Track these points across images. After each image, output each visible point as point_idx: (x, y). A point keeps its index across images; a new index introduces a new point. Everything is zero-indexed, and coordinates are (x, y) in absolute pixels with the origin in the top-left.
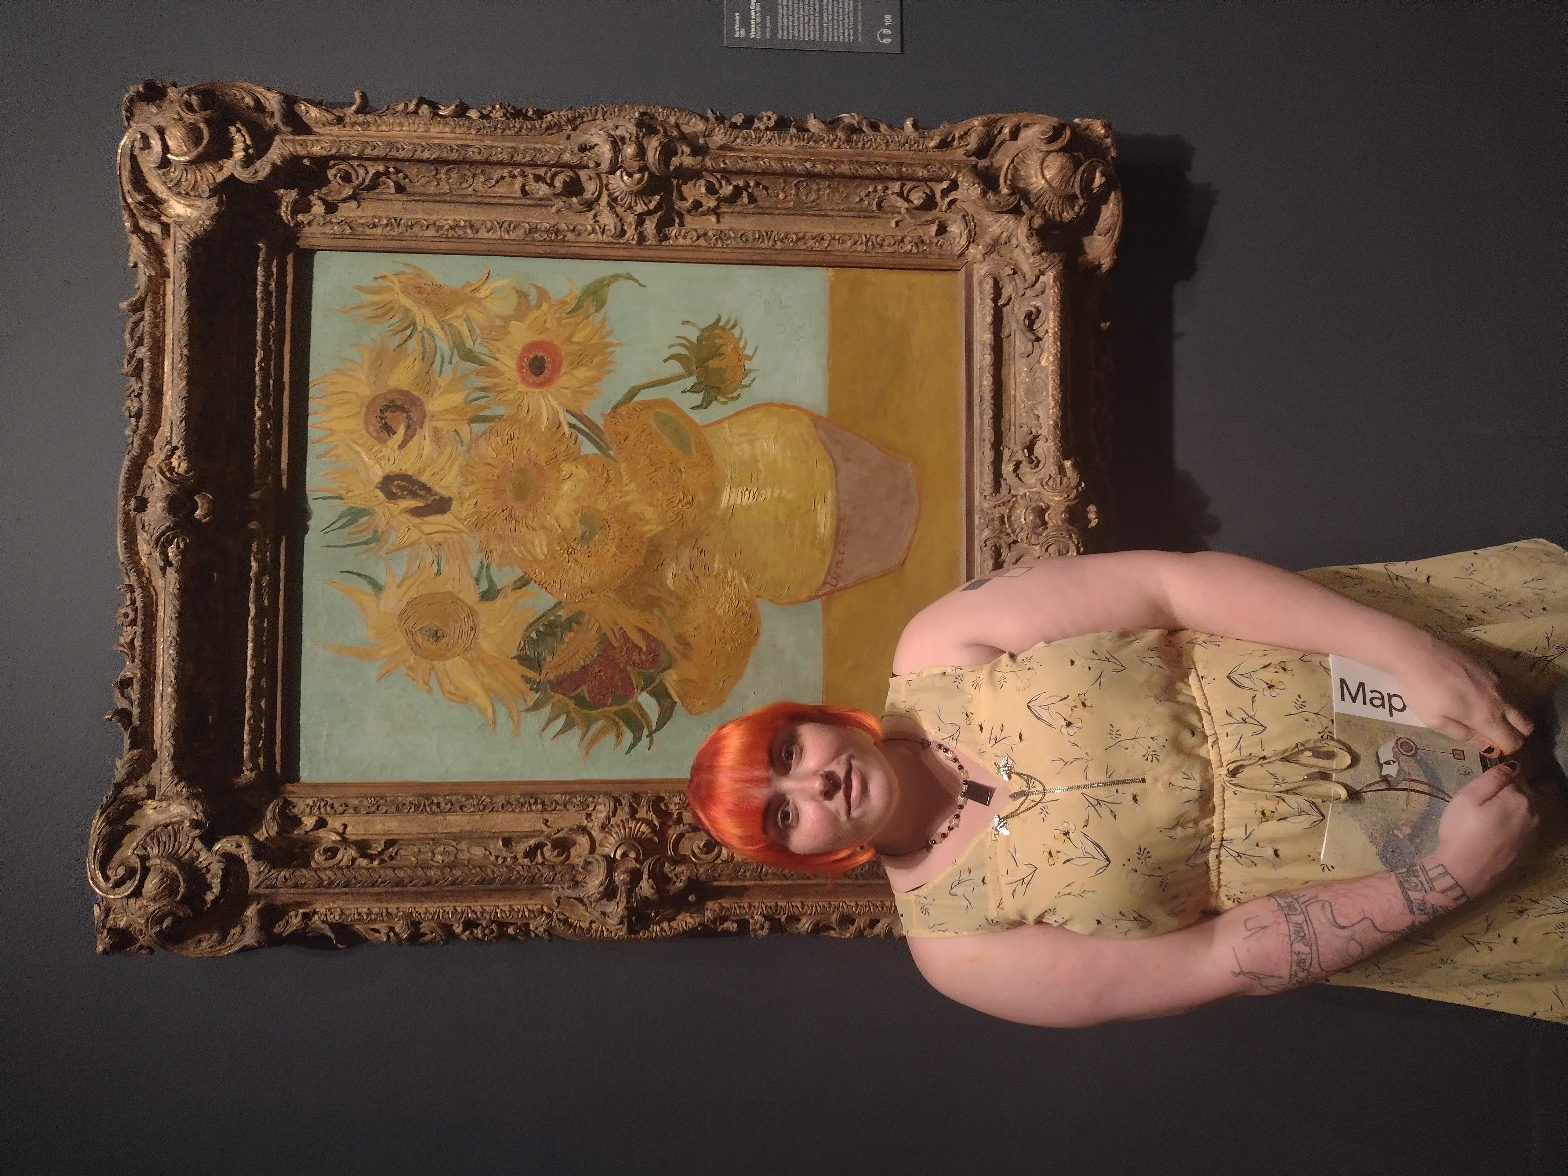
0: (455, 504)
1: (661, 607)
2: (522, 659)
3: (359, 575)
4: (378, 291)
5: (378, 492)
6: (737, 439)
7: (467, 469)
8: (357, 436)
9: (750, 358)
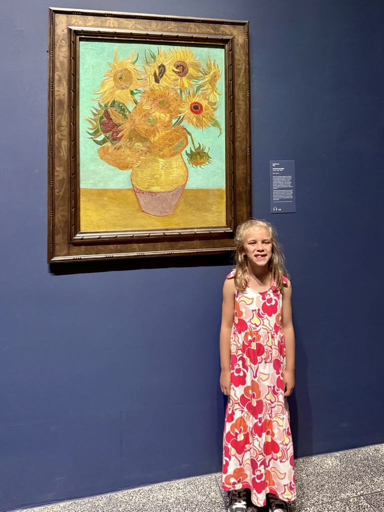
0: (157, 84)
1: (130, 141)
2: (114, 102)
3: (137, 58)
4: (214, 66)
5: (160, 64)
6: (178, 163)
7: (167, 88)
8: (176, 59)
9: (200, 167)
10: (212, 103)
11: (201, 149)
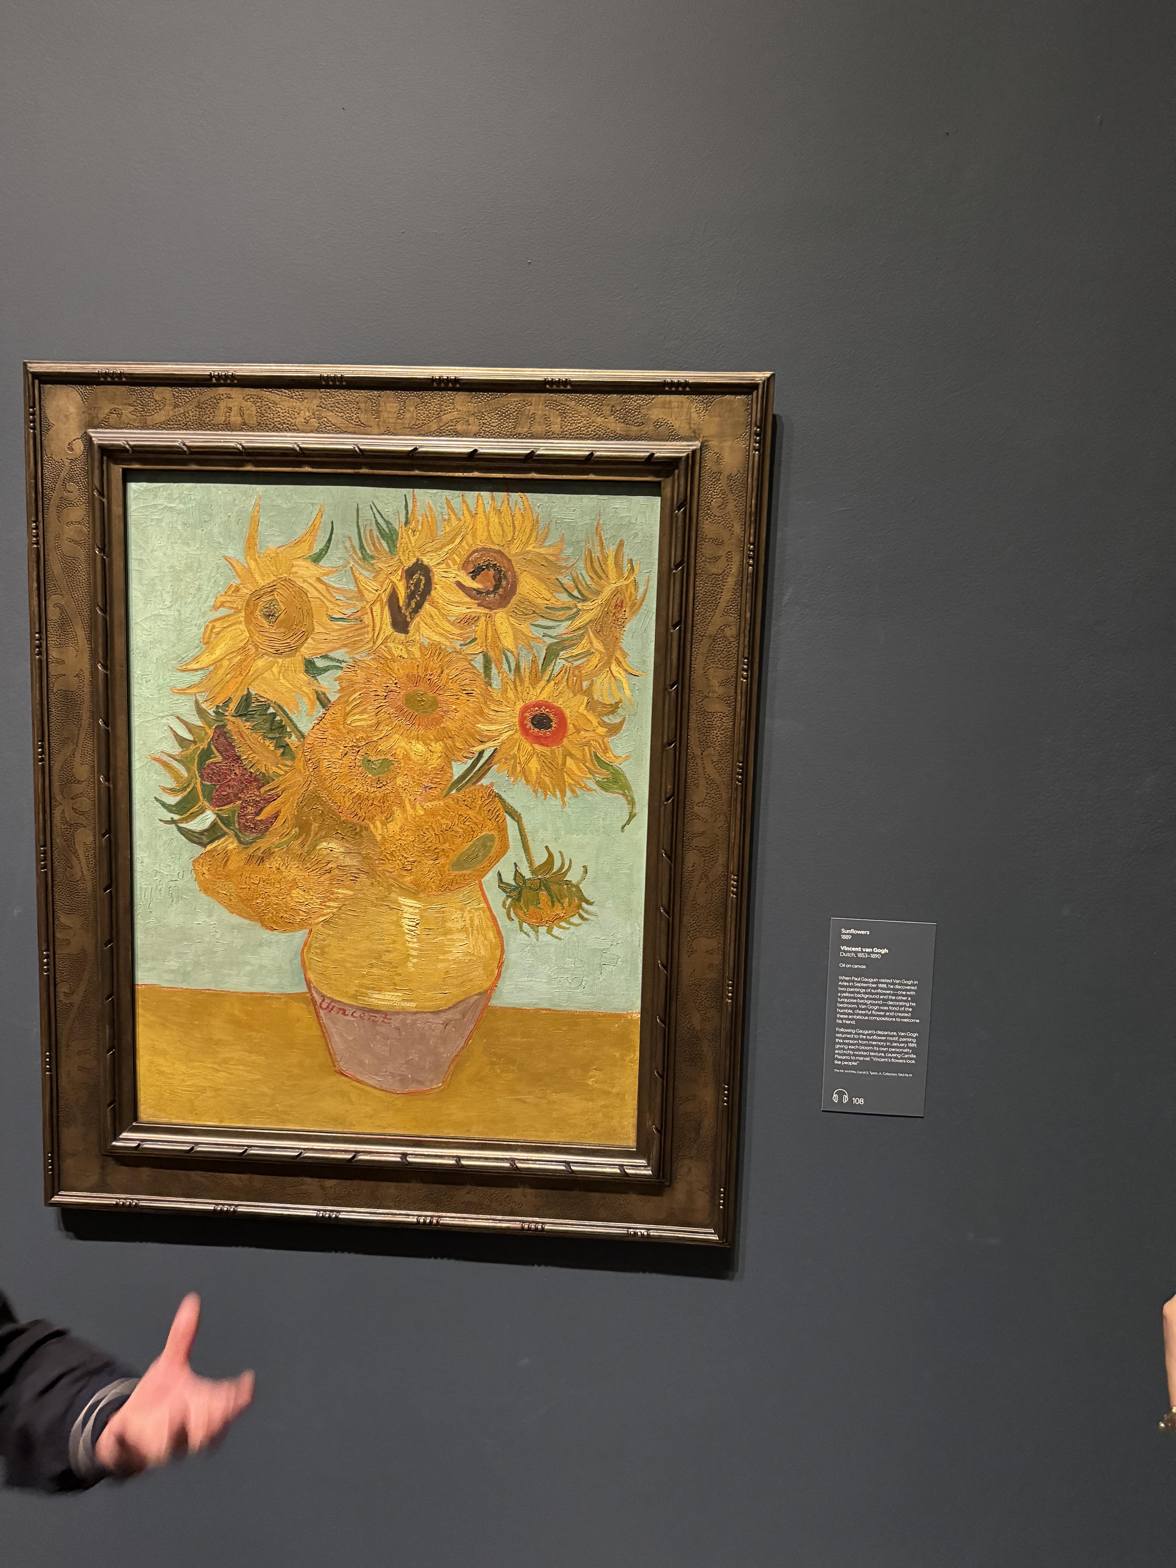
0: (402, 636)
1: (300, 835)
2: (247, 699)
3: (330, 540)
4: (618, 565)
5: (414, 560)
6: (467, 916)
7: (436, 650)
8: (469, 538)
9: (549, 931)
10: (605, 705)
11: (554, 870)
